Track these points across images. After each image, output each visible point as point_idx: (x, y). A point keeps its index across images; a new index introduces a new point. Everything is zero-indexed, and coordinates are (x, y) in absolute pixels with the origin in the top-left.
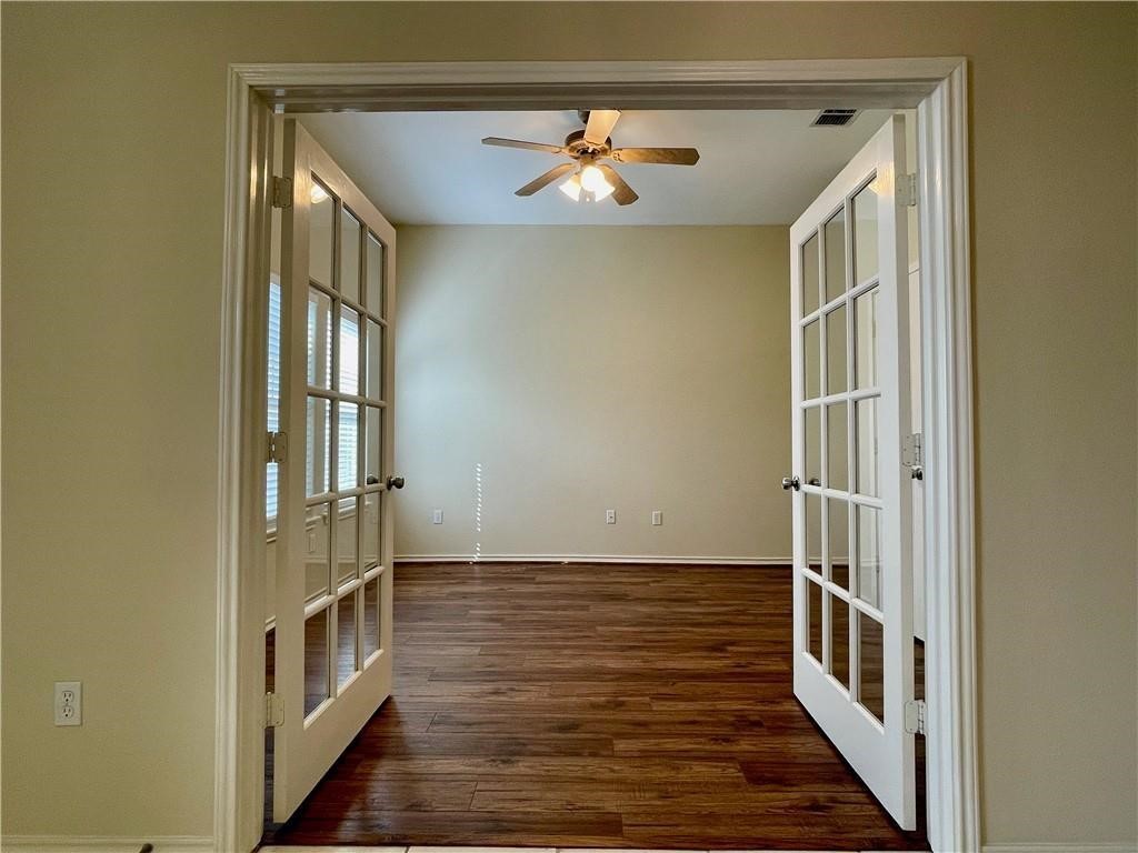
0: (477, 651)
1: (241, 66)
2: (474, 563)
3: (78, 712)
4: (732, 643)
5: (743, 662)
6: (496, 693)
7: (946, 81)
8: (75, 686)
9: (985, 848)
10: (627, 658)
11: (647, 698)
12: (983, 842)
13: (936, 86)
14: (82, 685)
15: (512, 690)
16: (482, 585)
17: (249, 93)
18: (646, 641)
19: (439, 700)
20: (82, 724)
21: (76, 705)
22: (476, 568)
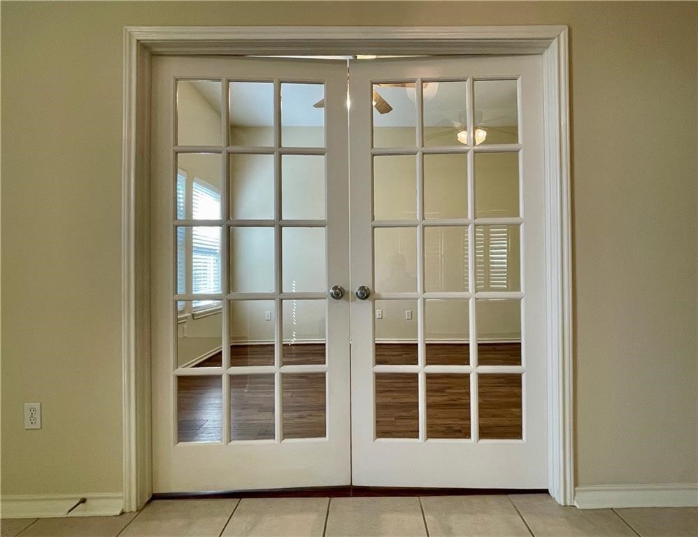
0: (289, 394)
1: (131, 27)
2: (292, 345)
3: (39, 420)
4: (449, 388)
5: (455, 397)
6: (300, 417)
7: (556, 39)
8: (37, 405)
9: (576, 488)
10: (383, 397)
11: (393, 419)
12: (576, 485)
13: (551, 43)
14: (41, 404)
15: (310, 415)
16: (296, 357)
17: (137, 45)
18: (396, 387)
19: (264, 422)
20: (41, 428)
21: (37, 416)
22: (293, 347)
